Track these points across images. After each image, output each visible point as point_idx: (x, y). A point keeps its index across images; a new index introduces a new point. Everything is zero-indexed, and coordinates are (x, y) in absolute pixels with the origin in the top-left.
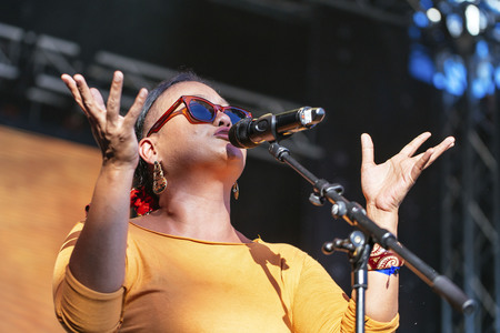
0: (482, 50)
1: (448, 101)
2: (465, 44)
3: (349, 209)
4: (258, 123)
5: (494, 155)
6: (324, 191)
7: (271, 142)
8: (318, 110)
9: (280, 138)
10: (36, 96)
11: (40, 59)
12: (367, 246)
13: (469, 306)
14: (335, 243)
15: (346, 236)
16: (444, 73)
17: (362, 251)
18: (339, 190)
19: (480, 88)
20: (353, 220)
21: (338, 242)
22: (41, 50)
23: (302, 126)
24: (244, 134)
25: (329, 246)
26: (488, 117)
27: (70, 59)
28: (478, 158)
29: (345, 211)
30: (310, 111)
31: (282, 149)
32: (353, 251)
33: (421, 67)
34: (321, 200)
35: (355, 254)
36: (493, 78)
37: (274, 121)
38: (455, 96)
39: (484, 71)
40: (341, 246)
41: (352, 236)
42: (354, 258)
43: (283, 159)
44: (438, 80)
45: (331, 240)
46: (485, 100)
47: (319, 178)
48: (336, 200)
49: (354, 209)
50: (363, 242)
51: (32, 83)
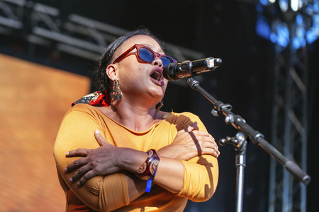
0: (300, 20)
1: (278, 50)
2: (289, 16)
3: (235, 120)
4: (181, 66)
5: (304, 83)
6: (221, 108)
7: (189, 77)
8: (218, 60)
9: (194, 75)
10: (33, 39)
11: (36, 17)
12: (246, 142)
13: (306, 179)
14: (227, 139)
15: (233, 135)
16: (277, 34)
17: (243, 144)
18: (229, 108)
19: (297, 43)
20: (237, 126)
21: (229, 139)
22: (36, 12)
23: (208, 68)
24: (172, 72)
25: (223, 141)
26: (302, 60)
27: (53, 18)
28: (295, 84)
29: (233, 120)
30: (213, 60)
31: (195, 82)
32: (237, 144)
33: (263, 29)
34: (218, 113)
35: (238, 146)
36: (305, 37)
37: (191, 65)
38: (282, 47)
39: (300, 33)
40: (230, 141)
41: (237, 135)
42: (237, 148)
43: (195, 87)
44: (273, 37)
45: (225, 138)
46: (300, 50)
47: (218, 100)
48: (228, 114)
49: (239, 120)
50: (243, 139)
51: (30, 32)
